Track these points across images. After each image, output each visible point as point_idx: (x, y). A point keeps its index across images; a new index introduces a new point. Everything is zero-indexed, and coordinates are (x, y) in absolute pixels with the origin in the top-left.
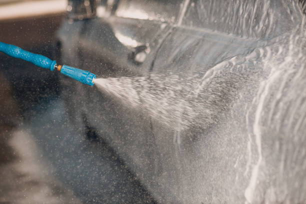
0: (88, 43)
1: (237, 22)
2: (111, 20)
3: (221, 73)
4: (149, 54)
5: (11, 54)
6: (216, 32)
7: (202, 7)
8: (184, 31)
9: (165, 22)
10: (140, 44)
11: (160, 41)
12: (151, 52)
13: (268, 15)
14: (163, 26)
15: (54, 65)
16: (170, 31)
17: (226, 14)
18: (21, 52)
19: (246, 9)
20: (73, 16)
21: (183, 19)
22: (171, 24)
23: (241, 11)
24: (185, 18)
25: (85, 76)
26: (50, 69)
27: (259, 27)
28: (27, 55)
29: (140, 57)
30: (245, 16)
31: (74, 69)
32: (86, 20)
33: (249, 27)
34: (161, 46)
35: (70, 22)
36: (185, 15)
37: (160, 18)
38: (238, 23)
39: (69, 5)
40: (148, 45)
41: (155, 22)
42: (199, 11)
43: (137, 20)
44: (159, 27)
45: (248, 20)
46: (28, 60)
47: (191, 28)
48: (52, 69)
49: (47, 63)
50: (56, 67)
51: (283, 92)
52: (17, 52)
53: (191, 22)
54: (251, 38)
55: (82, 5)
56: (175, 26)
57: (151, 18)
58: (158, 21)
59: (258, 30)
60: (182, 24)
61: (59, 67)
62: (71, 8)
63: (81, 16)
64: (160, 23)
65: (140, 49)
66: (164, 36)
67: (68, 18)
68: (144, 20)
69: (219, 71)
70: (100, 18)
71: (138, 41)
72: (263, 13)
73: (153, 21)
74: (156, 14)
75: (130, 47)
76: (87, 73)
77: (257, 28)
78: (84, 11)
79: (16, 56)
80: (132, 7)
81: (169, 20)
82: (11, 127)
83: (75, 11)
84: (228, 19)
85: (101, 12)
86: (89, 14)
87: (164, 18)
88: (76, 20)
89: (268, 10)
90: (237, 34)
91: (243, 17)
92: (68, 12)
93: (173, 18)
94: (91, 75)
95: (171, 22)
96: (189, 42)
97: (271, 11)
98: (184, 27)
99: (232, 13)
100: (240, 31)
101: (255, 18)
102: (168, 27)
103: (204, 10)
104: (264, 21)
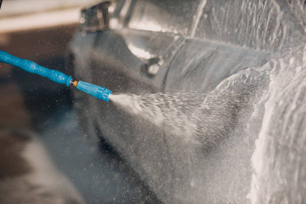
0: (101, 55)
1: (250, 33)
2: (124, 32)
3: (235, 84)
4: (162, 66)
5: (27, 70)
6: (229, 43)
7: (215, 18)
8: (197, 43)
9: (178, 34)
10: (153, 56)
11: (174, 53)
12: (164, 64)
13: (281, 26)
14: (176, 38)
15: (70, 81)
16: (183, 43)
17: (239, 25)
18: (36, 67)
19: (259, 20)
20: (86, 28)
21: (196, 31)
22: (184, 36)
23: (254, 23)
24: (198, 30)
25: (101, 92)
26: (66, 85)
27: (272, 38)
28: (43, 71)
29: (154, 69)
30: (259, 27)
31: (90, 85)
32: (99, 32)
33: (263, 39)
34: (174, 58)
35: (83, 35)
36: (198, 26)
37: (172, 30)
38: (251, 35)
39: (81, 17)
40: (161, 57)
41: (168, 34)
42: (212, 22)
43: (150, 32)
44: (172, 38)
45: (261, 32)
46: (44, 75)
47: (205, 40)
48: (68, 85)
49: (63, 79)
50: (72, 82)
51: (297, 103)
52: (33, 67)
53: (204, 34)
54: (264, 50)
55: (94, 18)
56: (188, 38)
57: (164, 30)
58: (171, 33)
59: (271, 41)
60: (196, 35)
61: (75, 83)
62: (84, 21)
63: (94, 28)
64: (173, 35)
65: (153, 61)
66: (177, 48)
67: (81, 31)
68: (157, 32)
69: (233, 83)
70: (113, 30)
71: (151, 53)
72: (276, 24)
73: (166, 33)
74: (169, 26)
75: (143, 59)
76: (103, 89)
77: (270, 39)
78: (97, 23)
79: (32, 72)
80: (145, 19)
81: (182, 33)
82: (25, 139)
83: (88, 23)
84: (241, 30)
85: (114, 24)
86: (101, 26)
87: (177, 30)
88: (88, 32)
89: (281, 21)
90: (251, 46)
91: (256, 29)
92: (80, 24)
93: (186, 30)
94: (107, 91)
95: (185, 34)
96: (203, 54)
97: (284, 22)
98: (197, 39)
99: (245, 25)
100: (253, 43)
101: (269, 30)
102: (181, 39)
103: (218, 22)
104: (278, 33)
